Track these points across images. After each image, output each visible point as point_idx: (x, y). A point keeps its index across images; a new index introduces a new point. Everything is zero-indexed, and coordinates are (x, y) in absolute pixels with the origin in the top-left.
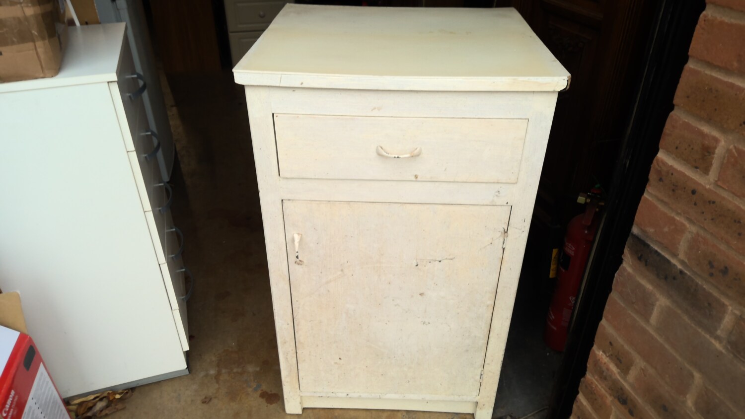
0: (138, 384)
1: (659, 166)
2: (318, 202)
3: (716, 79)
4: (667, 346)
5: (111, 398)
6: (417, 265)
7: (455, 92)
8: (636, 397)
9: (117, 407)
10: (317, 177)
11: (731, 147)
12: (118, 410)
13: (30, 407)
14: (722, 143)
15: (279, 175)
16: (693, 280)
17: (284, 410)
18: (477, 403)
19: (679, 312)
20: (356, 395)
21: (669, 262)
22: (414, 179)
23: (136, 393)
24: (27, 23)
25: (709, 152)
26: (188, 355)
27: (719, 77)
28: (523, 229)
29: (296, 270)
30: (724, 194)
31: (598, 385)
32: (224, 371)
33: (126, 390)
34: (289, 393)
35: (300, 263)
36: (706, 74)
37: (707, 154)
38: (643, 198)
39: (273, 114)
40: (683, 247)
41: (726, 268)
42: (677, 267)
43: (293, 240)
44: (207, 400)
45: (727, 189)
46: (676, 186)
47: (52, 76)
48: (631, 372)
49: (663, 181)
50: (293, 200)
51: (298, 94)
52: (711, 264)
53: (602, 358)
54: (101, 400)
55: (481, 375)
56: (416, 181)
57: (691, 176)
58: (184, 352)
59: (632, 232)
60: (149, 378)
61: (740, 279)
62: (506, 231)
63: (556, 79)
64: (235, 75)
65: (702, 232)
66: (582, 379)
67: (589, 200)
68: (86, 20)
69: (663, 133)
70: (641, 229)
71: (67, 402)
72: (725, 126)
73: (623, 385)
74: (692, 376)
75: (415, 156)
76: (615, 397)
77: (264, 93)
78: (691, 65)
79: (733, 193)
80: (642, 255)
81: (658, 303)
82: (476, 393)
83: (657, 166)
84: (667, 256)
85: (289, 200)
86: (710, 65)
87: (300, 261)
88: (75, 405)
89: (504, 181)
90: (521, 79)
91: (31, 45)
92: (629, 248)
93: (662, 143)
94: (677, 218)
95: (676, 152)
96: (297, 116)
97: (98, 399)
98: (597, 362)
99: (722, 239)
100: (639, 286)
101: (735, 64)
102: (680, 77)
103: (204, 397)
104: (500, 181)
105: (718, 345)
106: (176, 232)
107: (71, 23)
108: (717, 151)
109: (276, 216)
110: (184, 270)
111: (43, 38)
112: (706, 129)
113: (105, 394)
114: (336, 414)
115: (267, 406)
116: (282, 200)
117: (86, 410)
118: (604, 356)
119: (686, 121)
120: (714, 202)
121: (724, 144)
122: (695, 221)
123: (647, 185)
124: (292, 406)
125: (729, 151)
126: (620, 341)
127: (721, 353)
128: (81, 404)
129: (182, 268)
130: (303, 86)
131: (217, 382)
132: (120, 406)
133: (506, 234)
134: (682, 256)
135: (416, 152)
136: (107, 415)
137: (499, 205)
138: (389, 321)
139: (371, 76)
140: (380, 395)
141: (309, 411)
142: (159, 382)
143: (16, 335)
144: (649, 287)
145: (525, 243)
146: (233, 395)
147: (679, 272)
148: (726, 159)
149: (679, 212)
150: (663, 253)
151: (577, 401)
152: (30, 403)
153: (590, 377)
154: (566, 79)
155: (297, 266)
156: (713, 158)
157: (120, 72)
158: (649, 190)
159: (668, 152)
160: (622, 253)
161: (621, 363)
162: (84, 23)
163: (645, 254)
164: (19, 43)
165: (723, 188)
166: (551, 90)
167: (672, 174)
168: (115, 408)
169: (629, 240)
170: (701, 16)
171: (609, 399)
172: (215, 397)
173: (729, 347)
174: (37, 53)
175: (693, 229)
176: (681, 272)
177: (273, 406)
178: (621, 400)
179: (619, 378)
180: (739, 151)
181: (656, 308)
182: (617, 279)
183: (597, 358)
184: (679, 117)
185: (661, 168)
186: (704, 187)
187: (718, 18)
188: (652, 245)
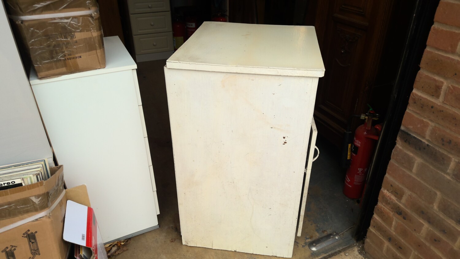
0: (132, 236)
3: (440, 55)
4: (422, 182)
5: (119, 245)
8: (407, 210)
11: (450, 85)
12: (124, 251)
16: (434, 148)
19: (428, 164)
24: (93, 40)
25: (439, 88)
27: (442, 54)
30: (447, 107)
31: (385, 208)
33: (126, 240)
36: (436, 53)
38: (406, 112)
40: (428, 133)
41: (450, 141)
42: (425, 143)
44: (173, 240)
46: (423, 105)
48: (403, 198)
49: (416, 103)
52: (442, 139)
54: (114, 246)
57: (430, 100)
58: (157, 215)
59: (400, 129)
61: (457, 145)
65: (437, 125)
66: (376, 206)
70: (406, 127)
73: (399, 205)
74: (436, 194)
76: (395, 212)
78: (428, 49)
79: (452, 106)
80: (406, 140)
81: (416, 162)
83: (413, 97)
84: (420, 139)
91: (94, 52)
92: (399, 137)
93: (415, 85)
94: (425, 120)
95: (423, 89)
97: (111, 246)
98: (384, 197)
99: (447, 127)
100: (406, 154)
101: (450, 48)
102: (422, 55)
103: (171, 239)
105: (448, 177)
108: (443, 88)
111: (100, 48)
112: (437, 78)
113: (116, 243)
118: (388, 193)
119: (427, 74)
120: (442, 111)
121: (446, 84)
122: (434, 121)
123: (408, 106)
125: (448, 87)
126: (397, 183)
127: (450, 180)
132: (125, 248)
134: (427, 138)
136: (119, 254)
144: (411, 154)
147: (426, 145)
148: (447, 91)
149: (425, 117)
150: (418, 138)
151: (373, 219)
153: (380, 204)
156: (441, 91)
158: (409, 108)
159: (418, 89)
160: (396, 139)
161: (397, 194)
163: (408, 139)
164: (89, 51)
165: (448, 105)
167: (421, 100)
168: (122, 250)
169: (400, 133)
170: (432, 27)
171: (391, 214)
173: (454, 177)
174: (97, 56)
175: (432, 124)
176: (428, 145)
178: (398, 213)
179: (397, 202)
180: (454, 87)
181: (415, 164)
182: (393, 153)
183: (384, 194)
184: (423, 73)
185: (415, 97)
186: (437, 105)
187: (440, 28)
188: (412, 134)
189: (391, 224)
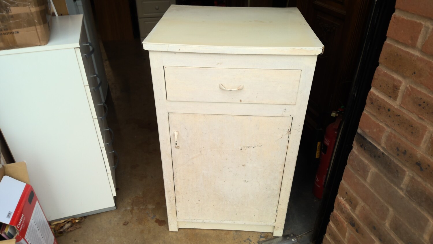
0: (88, 214)
1: (371, 96)
2: (188, 114)
3: (400, 49)
4: (375, 194)
5: (73, 222)
6: (241, 149)
7: (262, 55)
8: (360, 222)
9: (77, 227)
10: (187, 101)
11: (408, 86)
12: (77, 228)
13: (32, 224)
14: (403, 84)
15: (167, 99)
16: (388, 158)
17: (168, 229)
18: (274, 226)
19: (382, 175)
20: (208, 221)
21: (376, 148)
22: (240, 102)
23: (87, 219)
24: (32, 16)
25: (396, 89)
26: (115, 198)
27: (402, 48)
28: (299, 130)
29: (176, 152)
30: (404, 111)
31: (340, 216)
32: (135, 208)
33: (81, 217)
34: (171, 219)
35: (177, 147)
36: (395, 47)
37: (396, 90)
38: (363, 113)
39: (164, 66)
40: (383, 139)
41: (405, 151)
42: (380, 151)
43: (174, 135)
44: (126, 223)
45: (406, 108)
46: (380, 107)
47: (45, 45)
48: (357, 208)
49: (373, 104)
50: (174, 113)
51: (177, 55)
52: (397, 148)
53: (342, 201)
54: (68, 222)
55: (277, 211)
56: (241, 103)
57: (387, 101)
58: (113, 197)
59: (357, 132)
60: (94, 211)
61: (412, 157)
62: (290, 131)
63: (316, 48)
64: (144, 45)
65: (393, 132)
66: (332, 213)
67: (337, 115)
68: (61, 13)
69: (374, 78)
70: (362, 130)
71: (50, 223)
72: (405, 75)
73: (353, 216)
74: (388, 210)
75: (240, 90)
76: (349, 222)
77: (159, 55)
78: (388, 41)
79: (409, 111)
80: (362, 145)
81: (371, 171)
82: (274, 221)
83: (370, 96)
84: (375, 145)
85: (172, 113)
86: (398, 42)
87: (178, 146)
88: (54, 225)
89: (288, 104)
90: (297, 48)
91: (33, 28)
92: (356, 140)
93: (373, 83)
94: (381, 124)
95: (380, 88)
96: (177, 67)
97: (66, 222)
98: (339, 204)
99: (403, 135)
100: (361, 161)
101: (410, 42)
102: (382, 48)
103: (124, 222)
104: (286, 104)
105: (401, 193)
106: (109, 131)
107: (54, 14)
108: (401, 88)
109: (165, 122)
110: (113, 152)
111: (40, 24)
112: (395, 76)
113: (70, 220)
114: (197, 232)
115: (159, 227)
116: (168, 113)
117: (59, 228)
118: (343, 200)
119: (385, 71)
120: (399, 116)
121: (404, 84)
122: (390, 126)
123: (365, 106)
124: (173, 227)
125: (407, 88)
126: (352, 192)
127: (403, 197)
128: (57, 225)
129: (112, 151)
130: (180, 51)
131: (132, 214)
132: (78, 226)
133: (290, 132)
134: (383, 145)
135: (241, 87)
136: (71, 231)
137: (286, 117)
138: (226, 180)
139: (216, 46)
140: (221, 221)
141: (182, 230)
142: (100, 213)
143: (24, 185)
144: (366, 162)
145: (300, 138)
146: (140, 221)
147: (381, 153)
148: (405, 92)
149: (382, 121)
150: (373, 143)
151: (329, 226)
152: (32, 222)
153: (336, 212)
154: (322, 48)
155: (176, 149)
156: (398, 92)
157: (81, 42)
158: (366, 109)
159: (376, 88)
160: (352, 143)
161: (352, 203)
162: (60, 15)
163: (365, 144)
164: (28, 27)
165: (404, 108)
166: (313, 54)
167: (378, 100)
168: (75, 227)
169: (356, 136)
170: (393, 15)
171: (346, 224)
172: (130, 222)
173: (407, 194)
174: (37, 32)
175: (389, 130)
176: (383, 153)
177: (163, 227)
178: (352, 224)
179: (350, 212)
180: (412, 89)
181: (370, 173)
182: (350, 158)
183: (340, 201)
184: (382, 69)
185: (372, 97)
186: (394, 108)
187: (401, 17)
188: (368, 139)
189: (345, 235)
